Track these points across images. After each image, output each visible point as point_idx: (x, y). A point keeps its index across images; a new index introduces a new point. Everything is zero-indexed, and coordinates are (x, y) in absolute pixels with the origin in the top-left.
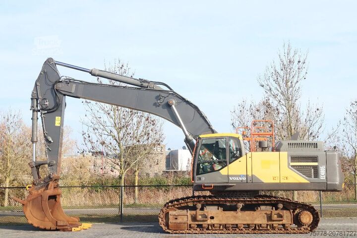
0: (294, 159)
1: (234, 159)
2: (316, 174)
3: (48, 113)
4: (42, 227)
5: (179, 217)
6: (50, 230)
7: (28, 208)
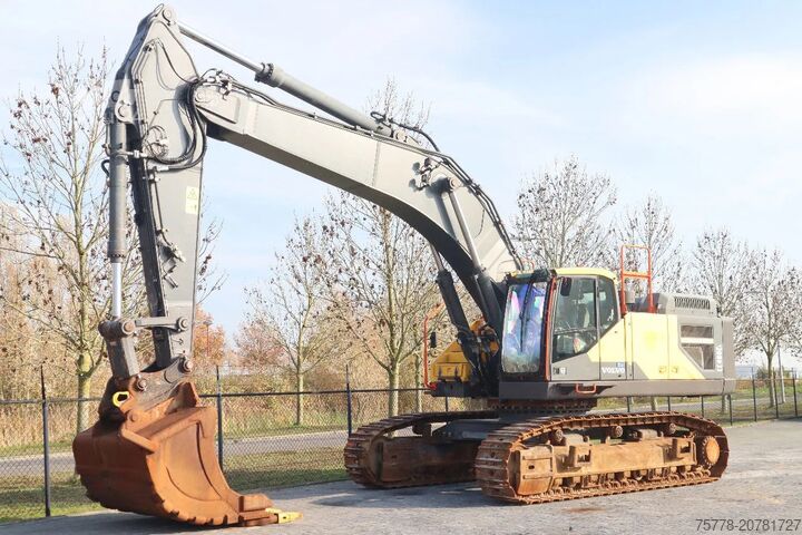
0: (687, 330)
1: (606, 327)
2: (709, 362)
3: (171, 170)
4: (202, 519)
5: (536, 465)
6: (225, 525)
7: (161, 461)
